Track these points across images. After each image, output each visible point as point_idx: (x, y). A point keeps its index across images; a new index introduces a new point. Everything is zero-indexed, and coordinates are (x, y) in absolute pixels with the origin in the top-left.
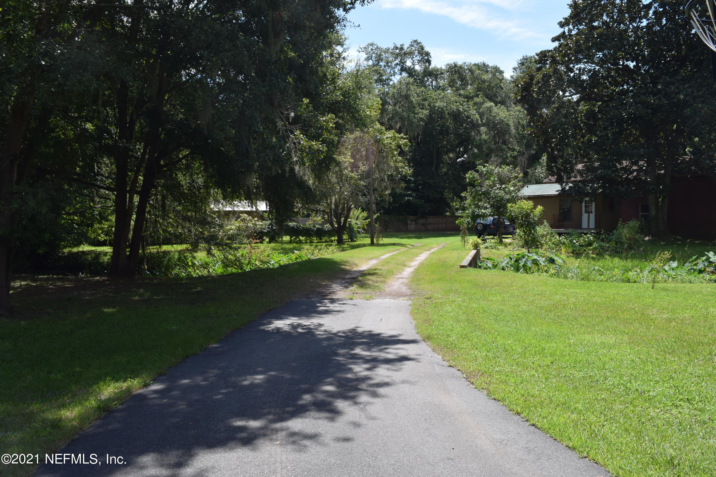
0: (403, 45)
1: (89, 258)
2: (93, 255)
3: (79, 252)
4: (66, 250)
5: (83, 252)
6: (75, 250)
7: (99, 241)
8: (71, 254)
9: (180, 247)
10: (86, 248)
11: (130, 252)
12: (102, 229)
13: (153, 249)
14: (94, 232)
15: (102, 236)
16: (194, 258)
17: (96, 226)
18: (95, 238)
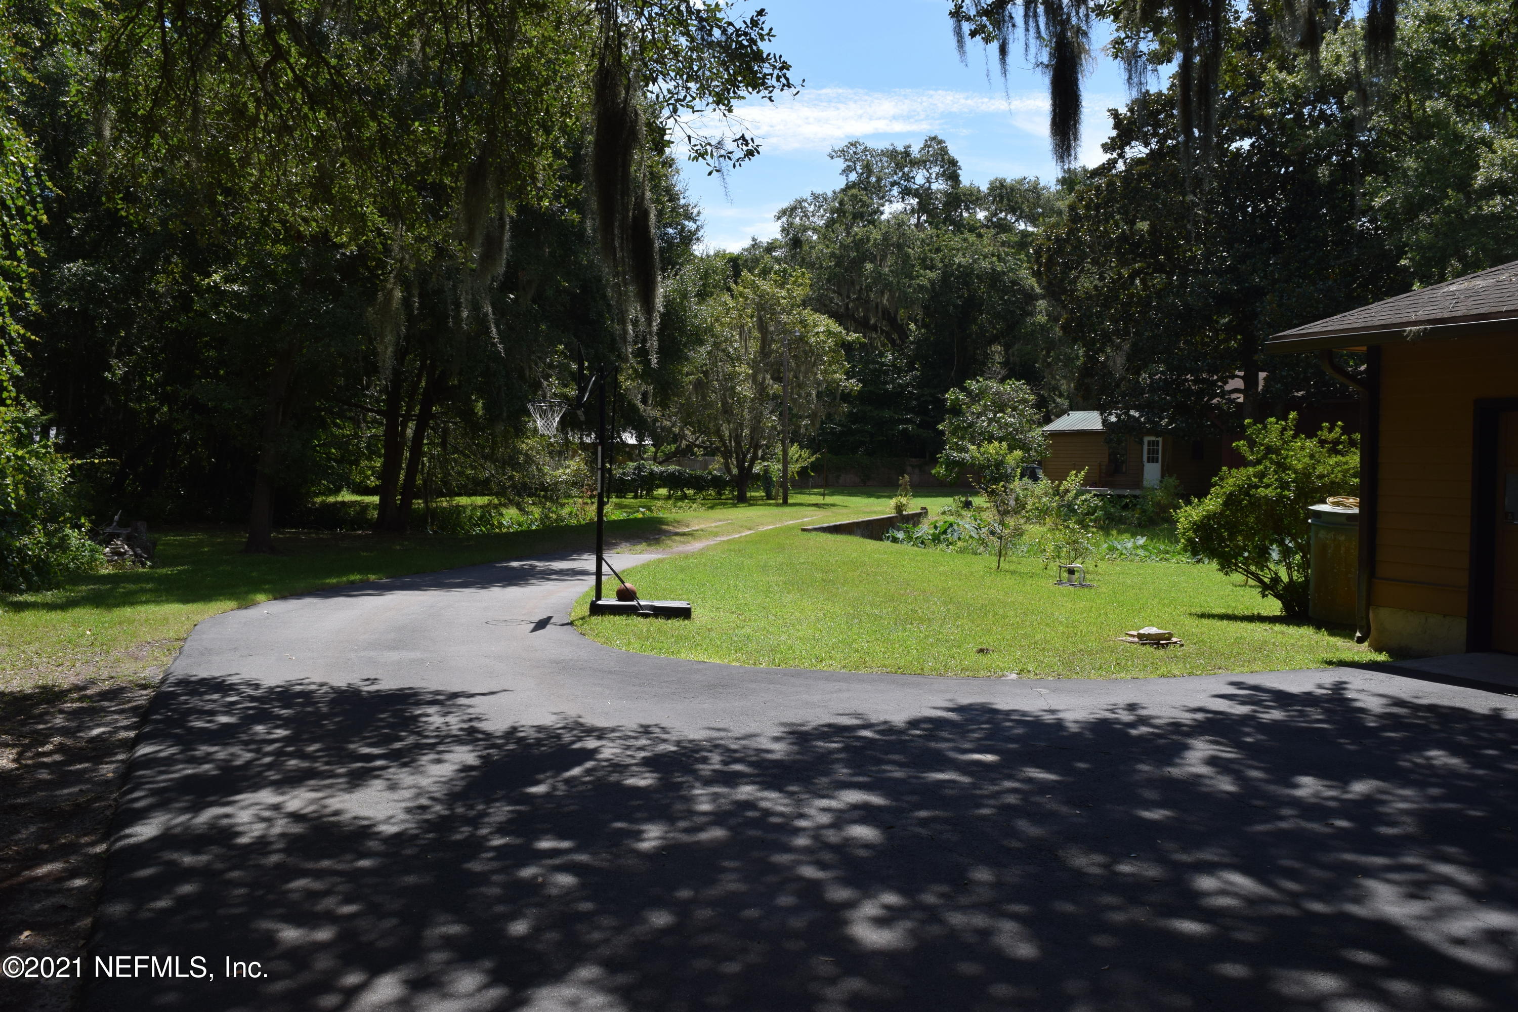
0: (909, 147)
1: (352, 511)
2: (358, 508)
3: (336, 503)
4: (318, 500)
5: (343, 503)
6: (331, 499)
7: (367, 487)
8: (324, 505)
9: (480, 501)
10: (346, 496)
11: (401, 500)
12: (372, 468)
13: (444, 503)
14: (360, 473)
15: (372, 478)
16: (501, 515)
17: (364, 463)
18: (361, 482)
